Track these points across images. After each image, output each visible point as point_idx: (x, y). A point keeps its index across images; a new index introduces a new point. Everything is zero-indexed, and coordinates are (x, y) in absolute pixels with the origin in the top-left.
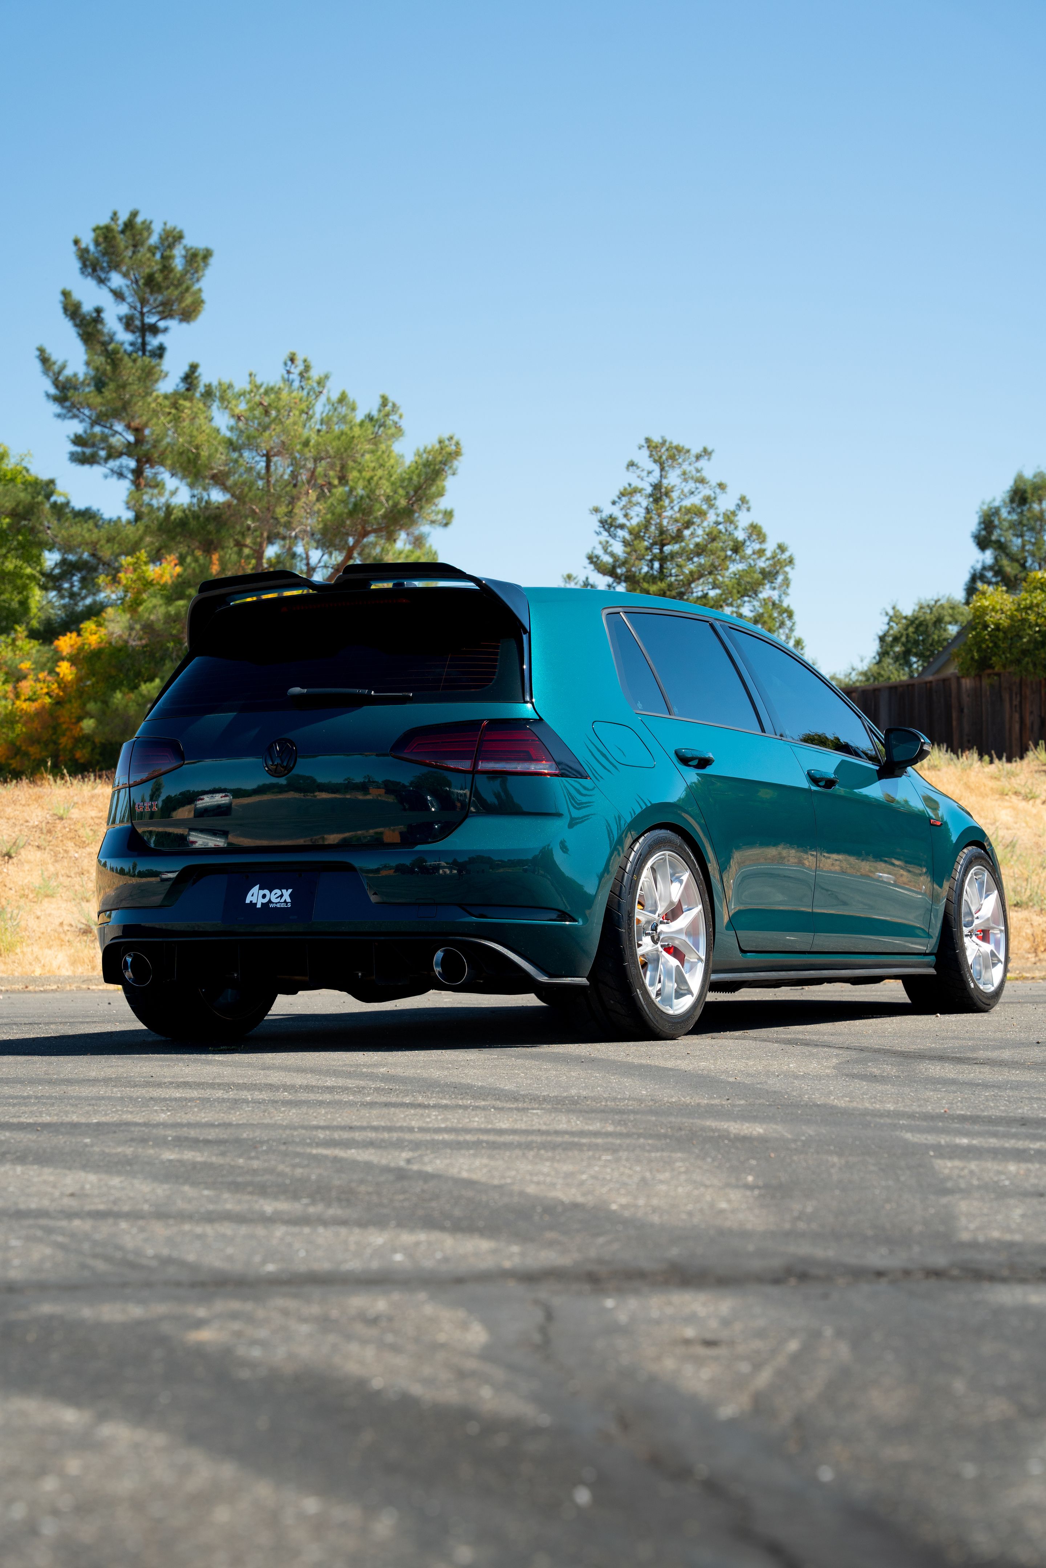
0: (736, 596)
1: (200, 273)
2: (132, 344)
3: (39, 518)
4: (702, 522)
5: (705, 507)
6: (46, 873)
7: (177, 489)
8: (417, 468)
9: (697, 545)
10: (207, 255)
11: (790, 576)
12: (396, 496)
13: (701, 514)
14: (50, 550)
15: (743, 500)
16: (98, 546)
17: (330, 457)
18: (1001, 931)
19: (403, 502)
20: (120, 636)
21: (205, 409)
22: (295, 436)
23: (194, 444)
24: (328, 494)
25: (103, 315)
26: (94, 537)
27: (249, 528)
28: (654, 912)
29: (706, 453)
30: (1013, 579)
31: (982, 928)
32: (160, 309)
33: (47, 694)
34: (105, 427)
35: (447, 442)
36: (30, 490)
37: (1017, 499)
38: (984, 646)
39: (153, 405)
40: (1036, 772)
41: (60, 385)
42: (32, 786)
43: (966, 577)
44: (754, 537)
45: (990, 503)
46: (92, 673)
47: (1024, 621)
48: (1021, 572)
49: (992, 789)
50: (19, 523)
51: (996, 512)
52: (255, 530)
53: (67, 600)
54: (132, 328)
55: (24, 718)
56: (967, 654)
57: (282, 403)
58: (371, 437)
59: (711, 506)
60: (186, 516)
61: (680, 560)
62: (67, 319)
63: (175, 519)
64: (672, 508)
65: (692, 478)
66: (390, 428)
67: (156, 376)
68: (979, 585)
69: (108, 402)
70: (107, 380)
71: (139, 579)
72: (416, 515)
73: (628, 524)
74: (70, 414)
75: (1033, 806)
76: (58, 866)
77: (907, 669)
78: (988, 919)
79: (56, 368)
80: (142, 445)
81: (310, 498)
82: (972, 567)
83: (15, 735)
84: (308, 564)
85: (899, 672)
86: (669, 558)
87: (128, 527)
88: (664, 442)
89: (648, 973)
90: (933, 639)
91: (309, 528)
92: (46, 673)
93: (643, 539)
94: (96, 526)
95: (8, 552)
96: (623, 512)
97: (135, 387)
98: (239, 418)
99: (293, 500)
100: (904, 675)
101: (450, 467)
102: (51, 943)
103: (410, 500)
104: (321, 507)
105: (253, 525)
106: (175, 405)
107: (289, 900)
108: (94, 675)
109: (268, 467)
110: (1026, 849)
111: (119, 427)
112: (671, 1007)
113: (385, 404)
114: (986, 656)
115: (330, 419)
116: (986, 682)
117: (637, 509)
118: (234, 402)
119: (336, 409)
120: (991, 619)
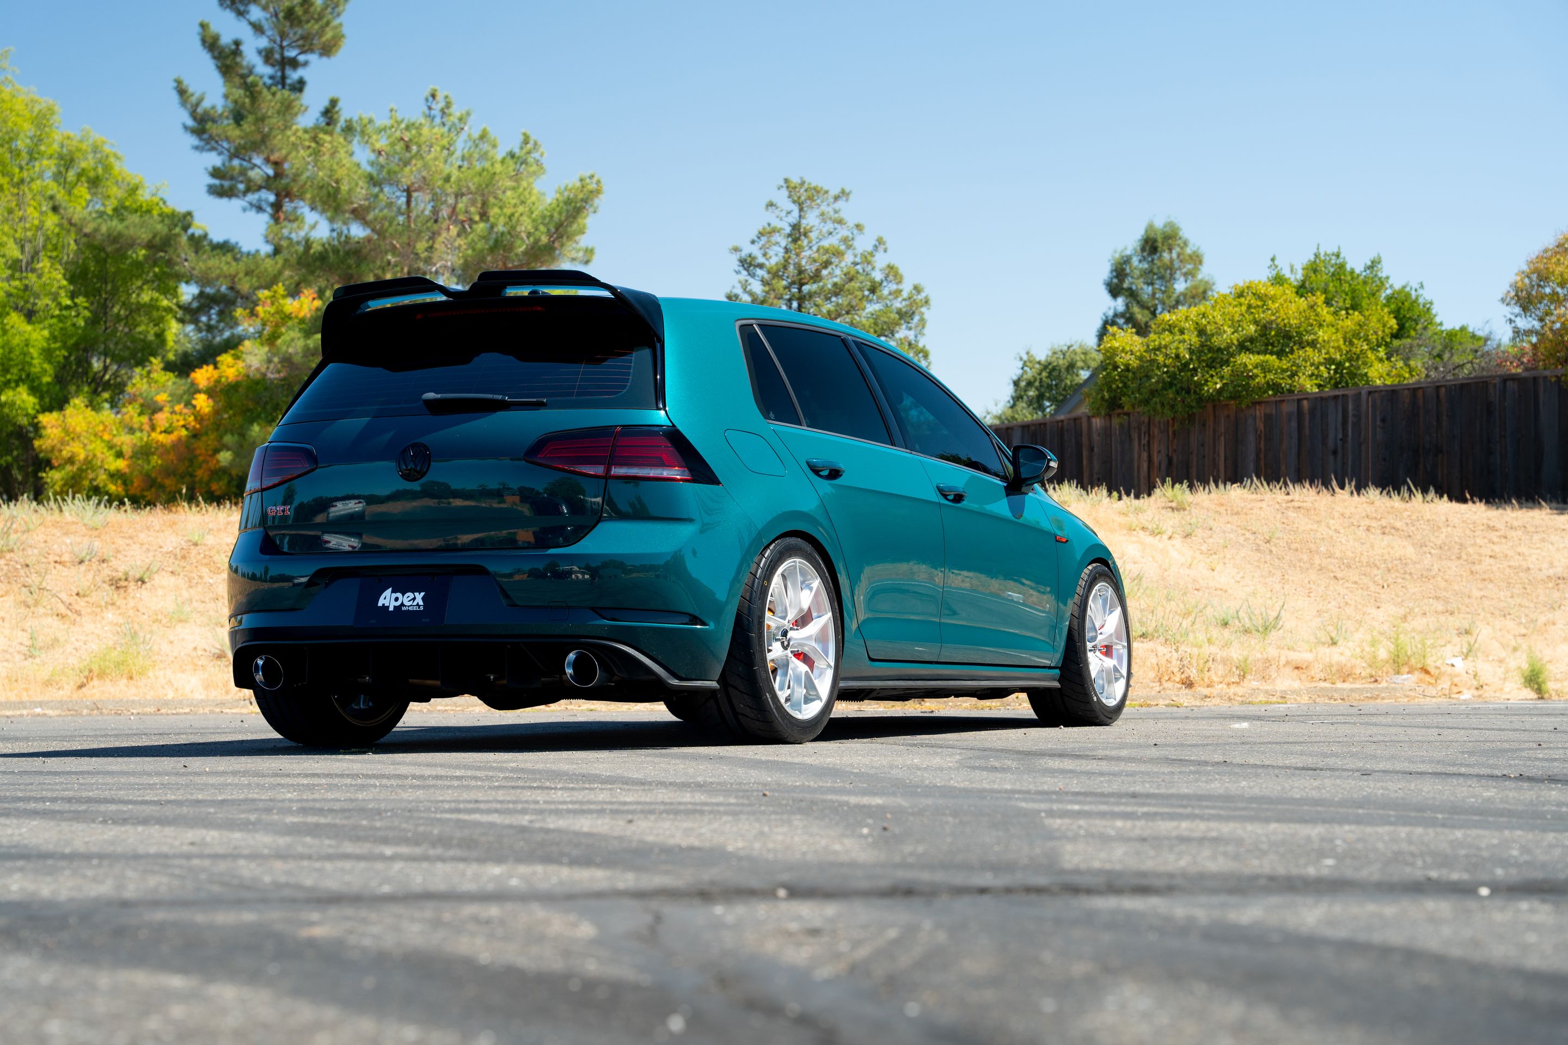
1: (341, 8)
2: (271, 77)
3: (176, 250)
4: (840, 262)
5: (843, 248)
6: (179, 599)
7: (316, 223)
8: (558, 206)
9: (835, 285)
11: (926, 316)
12: (537, 233)
13: (839, 254)
14: (187, 282)
15: (880, 241)
16: (236, 279)
17: (471, 193)
18: (1124, 646)
19: (544, 239)
20: (258, 370)
21: (345, 143)
22: (436, 171)
23: (335, 178)
24: (469, 230)
25: (242, 48)
26: (232, 271)
27: (389, 263)
28: (784, 618)
29: (843, 194)
30: (1143, 325)
31: (1106, 643)
32: (301, 42)
33: (184, 426)
34: (244, 160)
35: (588, 181)
36: (166, 221)
37: (1148, 248)
38: (1114, 386)
39: (293, 139)
40: (1163, 508)
41: (198, 117)
42: (166, 512)
43: (1098, 324)
44: (891, 278)
45: (1122, 252)
46: (229, 406)
47: (1152, 362)
48: (1151, 319)
49: (1120, 524)
50: (155, 254)
51: (1127, 260)
52: (396, 266)
53: (204, 333)
54: (271, 61)
55: (161, 450)
56: (1098, 394)
57: (423, 139)
58: (513, 174)
59: (849, 247)
60: (326, 250)
61: (818, 299)
62: (205, 51)
63: (314, 253)
64: (810, 248)
65: (830, 219)
66: (531, 166)
67: (296, 110)
68: (1110, 329)
69: (247, 134)
70: (246, 113)
71: (277, 312)
72: (557, 252)
73: (767, 263)
74: (208, 147)
75: (1159, 541)
76: (192, 591)
77: (1039, 413)
78: (1111, 635)
79: (194, 100)
80: (282, 178)
81: (451, 233)
82: (1104, 314)
83: (150, 467)
85: (1032, 414)
86: (807, 297)
87: (267, 260)
88: (803, 183)
89: (778, 678)
90: (1066, 384)
91: (449, 264)
92: (182, 405)
93: (781, 278)
94: (235, 259)
95: (144, 284)
96: (762, 251)
97: (275, 120)
98: (380, 153)
99: (434, 236)
100: (1036, 416)
101: (592, 205)
102: (184, 667)
103: (551, 237)
104: (462, 243)
105: (393, 260)
106: (315, 139)
107: (421, 603)
108: (231, 408)
109: (408, 203)
110: (1152, 581)
111: (258, 160)
112: (800, 712)
113: (526, 141)
114: (1115, 397)
115: (471, 156)
116: (1116, 421)
117: (776, 248)
118: (375, 137)
119: (477, 146)
120: (1121, 360)
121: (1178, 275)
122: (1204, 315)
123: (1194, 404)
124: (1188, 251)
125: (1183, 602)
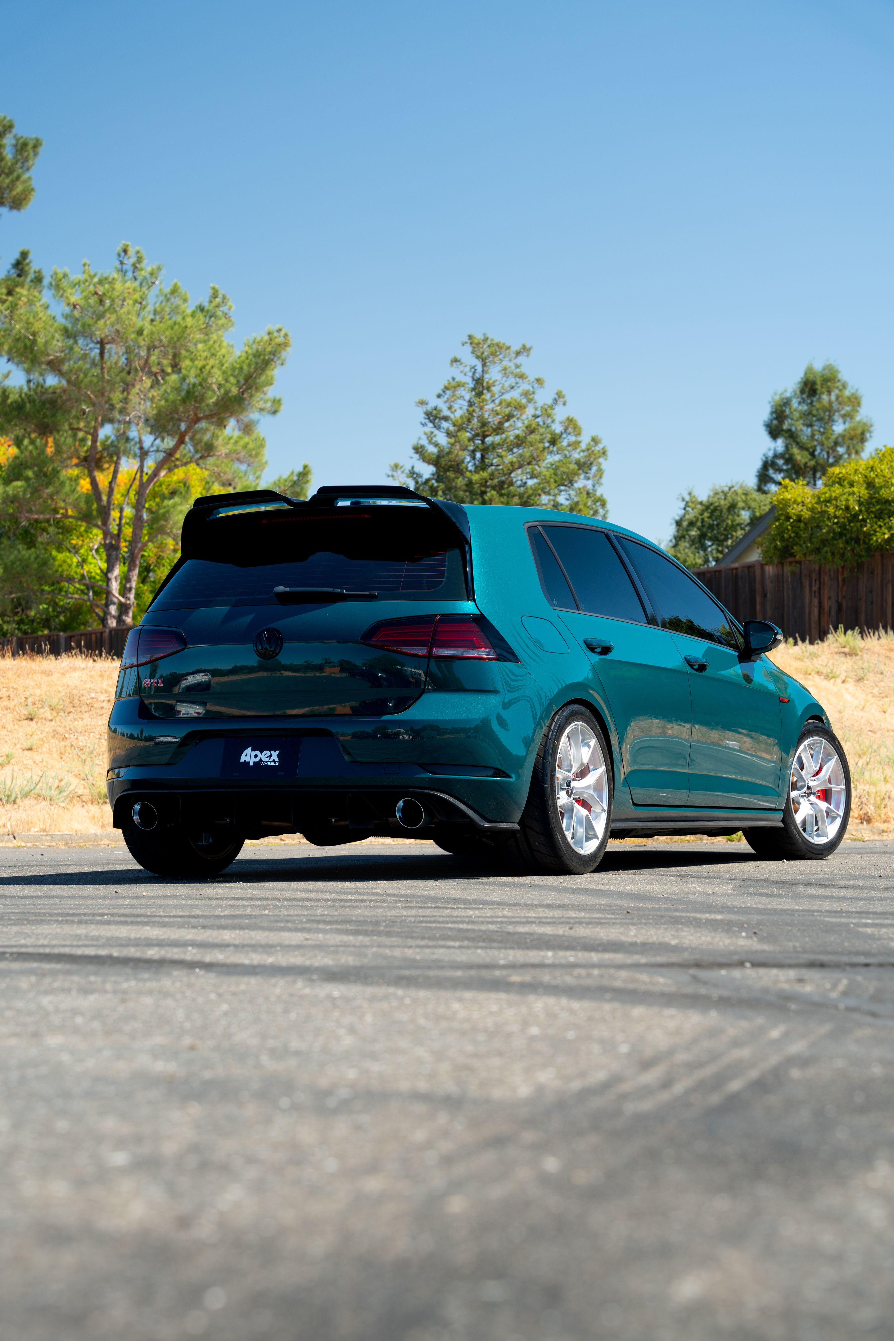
0: (553, 485)
1: (31, 162)
4: (521, 415)
5: (524, 401)
7: (10, 373)
8: (247, 358)
9: (517, 437)
10: (37, 145)
11: (603, 467)
12: (228, 385)
13: (520, 407)
15: (560, 395)
17: (163, 346)
18: (842, 790)
19: (235, 391)
21: (37, 295)
22: (130, 324)
23: (31, 331)
24: (162, 381)
27: (83, 412)
28: (569, 771)
29: (524, 350)
30: (803, 467)
35: (276, 334)
37: (807, 390)
38: (786, 536)
40: (836, 653)
43: (758, 464)
44: (570, 430)
45: (782, 394)
47: (823, 513)
48: (810, 460)
49: (796, 669)
51: (786, 403)
52: (89, 414)
56: (771, 543)
57: (116, 293)
58: (203, 326)
59: (530, 401)
60: (23, 400)
61: (500, 451)
63: (12, 403)
64: (493, 401)
65: (512, 373)
66: (220, 319)
68: (771, 472)
72: (246, 402)
73: (452, 416)
75: (834, 685)
77: (702, 553)
78: (825, 781)
81: (145, 385)
82: (764, 455)
84: (141, 448)
85: (695, 555)
86: (491, 448)
88: (486, 340)
90: (727, 524)
91: (143, 414)
93: (466, 430)
96: (448, 404)
98: (75, 306)
99: (127, 387)
100: (699, 558)
101: (279, 358)
103: (240, 388)
104: (155, 394)
105: (87, 410)
106: (9, 291)
107: (277, 759)
109: (102, 354)
112: (582, 848)
113: (215, 296)
114: (787, 546)
115: (163, 310)
116: (788, 569)
117: (460, 402)
118: (69, 291)
119: (168, 300)
120: (793, 511)
121: (836, 417)
122: (872, 469)
123: (863, 553)
124: (847, 393)
125: (858, 742)
